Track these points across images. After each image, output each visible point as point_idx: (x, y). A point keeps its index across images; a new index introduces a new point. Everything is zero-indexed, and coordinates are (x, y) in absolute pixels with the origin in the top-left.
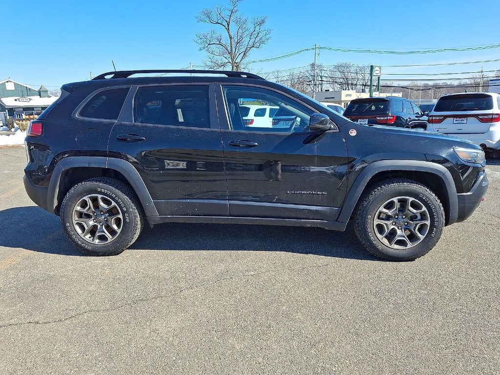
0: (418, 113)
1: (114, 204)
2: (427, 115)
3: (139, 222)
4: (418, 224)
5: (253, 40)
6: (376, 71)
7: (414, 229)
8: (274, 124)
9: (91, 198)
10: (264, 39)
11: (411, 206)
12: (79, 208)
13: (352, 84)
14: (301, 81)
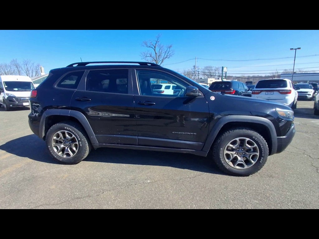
0: (246, 89)
1: (73, 136)
2: (251, 90)
3: (88, 147)
4: (252, 154)
5: (166, 55)
6: (225, 70)
7: (249, 157)
8: (174, 93)
9: (61, 132)
10: (171, 54)
11: (247, 143)
12: (55, 138)
13: (213, 75)
14: (189, 74)
